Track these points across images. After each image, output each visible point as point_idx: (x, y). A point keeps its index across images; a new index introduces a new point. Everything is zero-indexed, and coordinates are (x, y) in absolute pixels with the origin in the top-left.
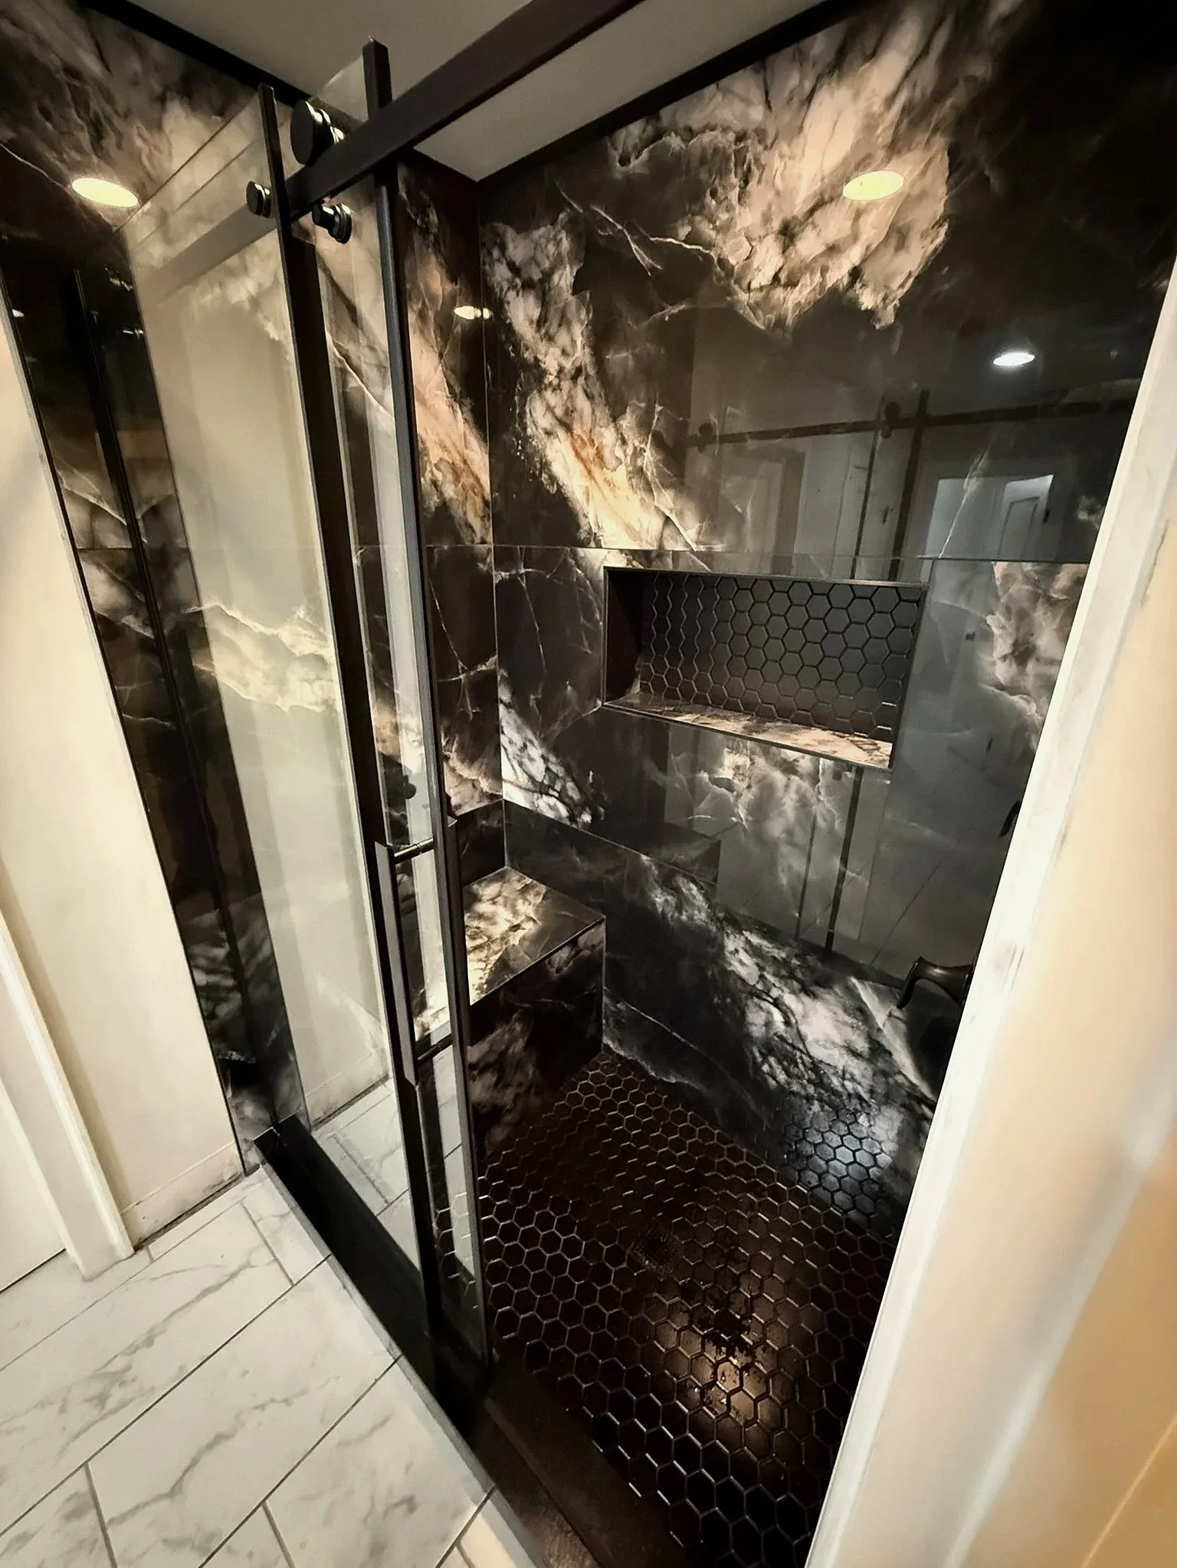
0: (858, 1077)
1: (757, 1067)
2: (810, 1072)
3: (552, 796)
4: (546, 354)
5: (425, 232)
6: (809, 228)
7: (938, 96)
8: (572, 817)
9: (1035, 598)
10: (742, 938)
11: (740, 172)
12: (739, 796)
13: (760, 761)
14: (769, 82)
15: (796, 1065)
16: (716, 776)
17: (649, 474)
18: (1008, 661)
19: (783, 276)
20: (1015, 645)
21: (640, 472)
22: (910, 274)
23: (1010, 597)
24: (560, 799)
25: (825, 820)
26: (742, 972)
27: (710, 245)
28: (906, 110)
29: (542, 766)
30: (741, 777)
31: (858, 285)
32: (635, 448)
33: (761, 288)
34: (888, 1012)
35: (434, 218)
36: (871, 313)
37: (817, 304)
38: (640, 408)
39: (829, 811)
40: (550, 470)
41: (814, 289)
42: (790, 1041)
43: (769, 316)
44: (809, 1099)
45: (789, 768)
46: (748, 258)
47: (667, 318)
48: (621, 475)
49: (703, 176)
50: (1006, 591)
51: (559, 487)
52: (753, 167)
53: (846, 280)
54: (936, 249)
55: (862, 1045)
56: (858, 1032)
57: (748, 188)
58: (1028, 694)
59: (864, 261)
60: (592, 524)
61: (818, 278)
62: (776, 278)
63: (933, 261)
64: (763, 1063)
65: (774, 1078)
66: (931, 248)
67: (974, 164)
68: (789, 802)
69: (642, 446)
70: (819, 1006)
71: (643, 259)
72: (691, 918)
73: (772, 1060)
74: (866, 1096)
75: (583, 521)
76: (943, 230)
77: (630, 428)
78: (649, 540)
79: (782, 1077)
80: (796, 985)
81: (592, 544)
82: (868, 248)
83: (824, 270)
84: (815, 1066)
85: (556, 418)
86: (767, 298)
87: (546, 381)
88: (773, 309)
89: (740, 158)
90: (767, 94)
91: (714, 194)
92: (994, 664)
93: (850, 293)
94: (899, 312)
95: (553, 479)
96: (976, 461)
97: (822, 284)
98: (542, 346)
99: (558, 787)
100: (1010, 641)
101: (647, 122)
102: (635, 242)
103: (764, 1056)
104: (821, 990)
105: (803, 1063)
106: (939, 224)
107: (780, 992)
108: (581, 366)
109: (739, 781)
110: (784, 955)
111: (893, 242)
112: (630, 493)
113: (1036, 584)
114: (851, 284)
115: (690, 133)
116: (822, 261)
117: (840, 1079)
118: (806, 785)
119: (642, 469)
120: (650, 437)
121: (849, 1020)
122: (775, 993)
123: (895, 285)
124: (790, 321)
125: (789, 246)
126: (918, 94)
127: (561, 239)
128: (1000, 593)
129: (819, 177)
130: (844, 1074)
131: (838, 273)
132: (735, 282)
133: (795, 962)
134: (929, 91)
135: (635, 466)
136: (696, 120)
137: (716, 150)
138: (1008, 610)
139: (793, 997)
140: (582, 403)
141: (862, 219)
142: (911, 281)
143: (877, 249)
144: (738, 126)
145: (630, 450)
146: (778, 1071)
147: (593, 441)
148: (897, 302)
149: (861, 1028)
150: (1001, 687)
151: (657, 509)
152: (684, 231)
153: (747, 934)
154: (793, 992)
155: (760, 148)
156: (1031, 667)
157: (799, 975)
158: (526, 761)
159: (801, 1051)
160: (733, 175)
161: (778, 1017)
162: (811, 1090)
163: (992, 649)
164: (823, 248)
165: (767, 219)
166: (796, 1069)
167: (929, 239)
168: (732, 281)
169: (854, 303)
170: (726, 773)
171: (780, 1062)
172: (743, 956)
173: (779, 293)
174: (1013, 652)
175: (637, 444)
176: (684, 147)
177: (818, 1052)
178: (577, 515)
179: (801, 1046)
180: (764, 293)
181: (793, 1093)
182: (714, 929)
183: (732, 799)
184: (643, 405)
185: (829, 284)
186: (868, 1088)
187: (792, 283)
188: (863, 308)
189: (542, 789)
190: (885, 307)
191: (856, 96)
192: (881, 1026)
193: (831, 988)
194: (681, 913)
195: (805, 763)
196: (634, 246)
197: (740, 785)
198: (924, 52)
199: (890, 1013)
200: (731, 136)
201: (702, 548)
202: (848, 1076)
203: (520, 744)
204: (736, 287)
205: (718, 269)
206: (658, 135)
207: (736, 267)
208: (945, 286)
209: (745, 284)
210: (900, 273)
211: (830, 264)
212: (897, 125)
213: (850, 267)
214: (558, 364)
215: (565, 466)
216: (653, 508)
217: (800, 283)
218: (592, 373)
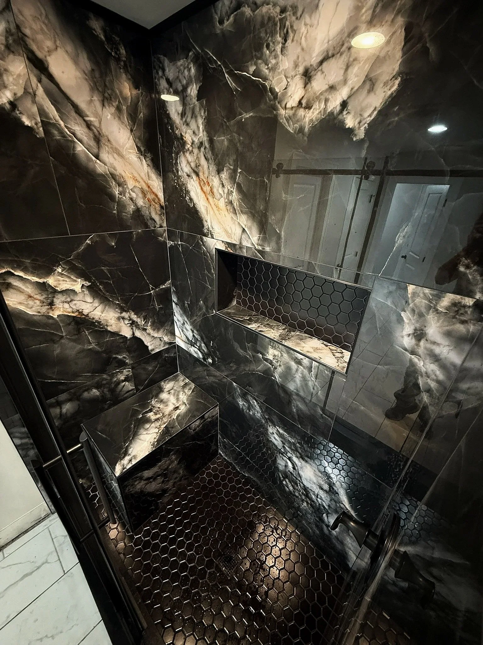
0: (324, 498)
1: (281, 481)
2: (303, 490)
3: (196, 347)
4: (186, 133)
5: (118, 60)
6: (319, 73)
8: (204, 359)
9: (429, 308)
10: (276, 429)
11: (282, 35)
12: (275, 368)
13: (285, 355)
15: (298, 486)
16: (265, 357)
17: (235, 205)
18: (410, 337)
19: (304, 102)
20: (415, 330)
21: (231, 203)
22: (375, 108)
24: (199, 350)
25: (314, 389)
26: (275, 442)
27: (265, 79)
29: (191, 334)
30: (277, 360)
31: (345, 113)
32: (229, 190)
33: (292, 108)
35: (123, 51)
36: (351, 131)
37: (322, 121)
38: (230, 169)
39: (316, 386)
40: (190, 195)
41: (320, 112)
42: (295, 475)
43: (296, 125)
44: (303, 501)
45: (299, 362)
46: (286, 88)
47: (243, 120)
48: (222, 203)
49: (263, 35)
51: (194, 205)
52: (290, 31)
53: (339, 108)
54: (392, 94)
55: (326, 487)
56: (324, 481)
57: (287, 44)
59: (349, 97)
60: (209, 226)
61: (323, 106)
62: (300, 103)
63: (390, 102)
64: (283, 481)
65: (288, 488)
66: (389, 93)
67: (420, 38)
68: (298, 377)
69: (232, 190)
70: (308, 466)
71: (232, 84)
72: (254, 414)
73: (287, 480)
74: (326, 507)
75: (205, 223)
76: (397, 82)
77: (226, 179)
78: (236, 239)
79: (291, 488)
80: (298, 454)
81: (210, 236)
82: (352, 89)
83: (326, 101)
84: (305, 488)
85: (192, 168)
86: (294, 114)
87: (186, 148)
88: (298, 121)
89: (283, 26)
91: (268, 47)
92: (403, 337)
93: (340, 117)
94: (367, 132)
95: (191, 199)
96: (404, 227)
97: (325, 109)
98: (184, 128)
99: (198, 344)
102: (227, 73)
103: (284, 478)
104: (309, 460)
105: (300, 486)
106: (395, 77)
107: (292, 455)
108: (202, 142)
109: (276, 362)
110: (293, 441)
111: (367, 86)
112: (226, 213)
113: (430, 301)
114: (341, 111)
115: (256, 6)
116: (326, 95)
117: (316, 497)
118: (306, 372)
119: (232, 201)
120: (236, 185)
121: (320, 475)
122: (289, 455)
123: (366, 115)
124: (306, 130)
125: (307, 83)
127: (191, 68)
129: (326, 41)
131: (334, 104)
132: (279, 103)
133: (298, 445)
135: (228, 200)
137: (270, 18)
139: (297, 459)
140: (203, 162)
141: (350, 70)
142: (376, 113)
143: (357, 90)
144: (282, 3)
145: (226, 191)
146: (290, 485)
147: (209, 183)
148: (366, 125)
149: (326, 480)
151: (239, 223)
152: (252, 69)
153: (278, 428)
154: (297, 457)
155: (294, 18)
157: (300, 451)
158: (184, 330)
159: (299, 481)
160: (278, 35)
161: (290, 465)
162: (304, 497)
163: (403, 329)
164: (327, 87)
165: (296, 66)
167: (388, 87)
168: (277, 102)
169: (342, 123)
170: (270, 357)
171: (290, 482)
172: (275, 436)
173: (301, 112)
175: (229, 188)
176: (252, 15)
177: (305, 483)
178: (202, 220)
179: (299, 479)
180: (293, 111)
181: (295, 495)
182: (264, 422)
183: (272, 369)
184: (232, 167)
185: (329, 110)
186: (328, 504)
187: (308, 107)
188: (347, 127)
189: (192, 344)
190: (359, 128)
192: (335, 482)
193: (314, 460)
194: (250, 411)
195: (306, 361)
196: (226, 75)
197: (276, 364)
200: (278, 9)
201: (260, 248)
202: (319, 496)
203: (182, 322)
204: (279, 106)
205: (270, 94)
207: (279, 94)
208: (396, 119)
209: (283, 105)
210: (371, 106)
211: (330, 97)
212: (376, 7)
213: (342, 100)
214: (192, 139)
215: (197, 194)
216: (237, 223)
217: (313, 108)
218: (207, 146)
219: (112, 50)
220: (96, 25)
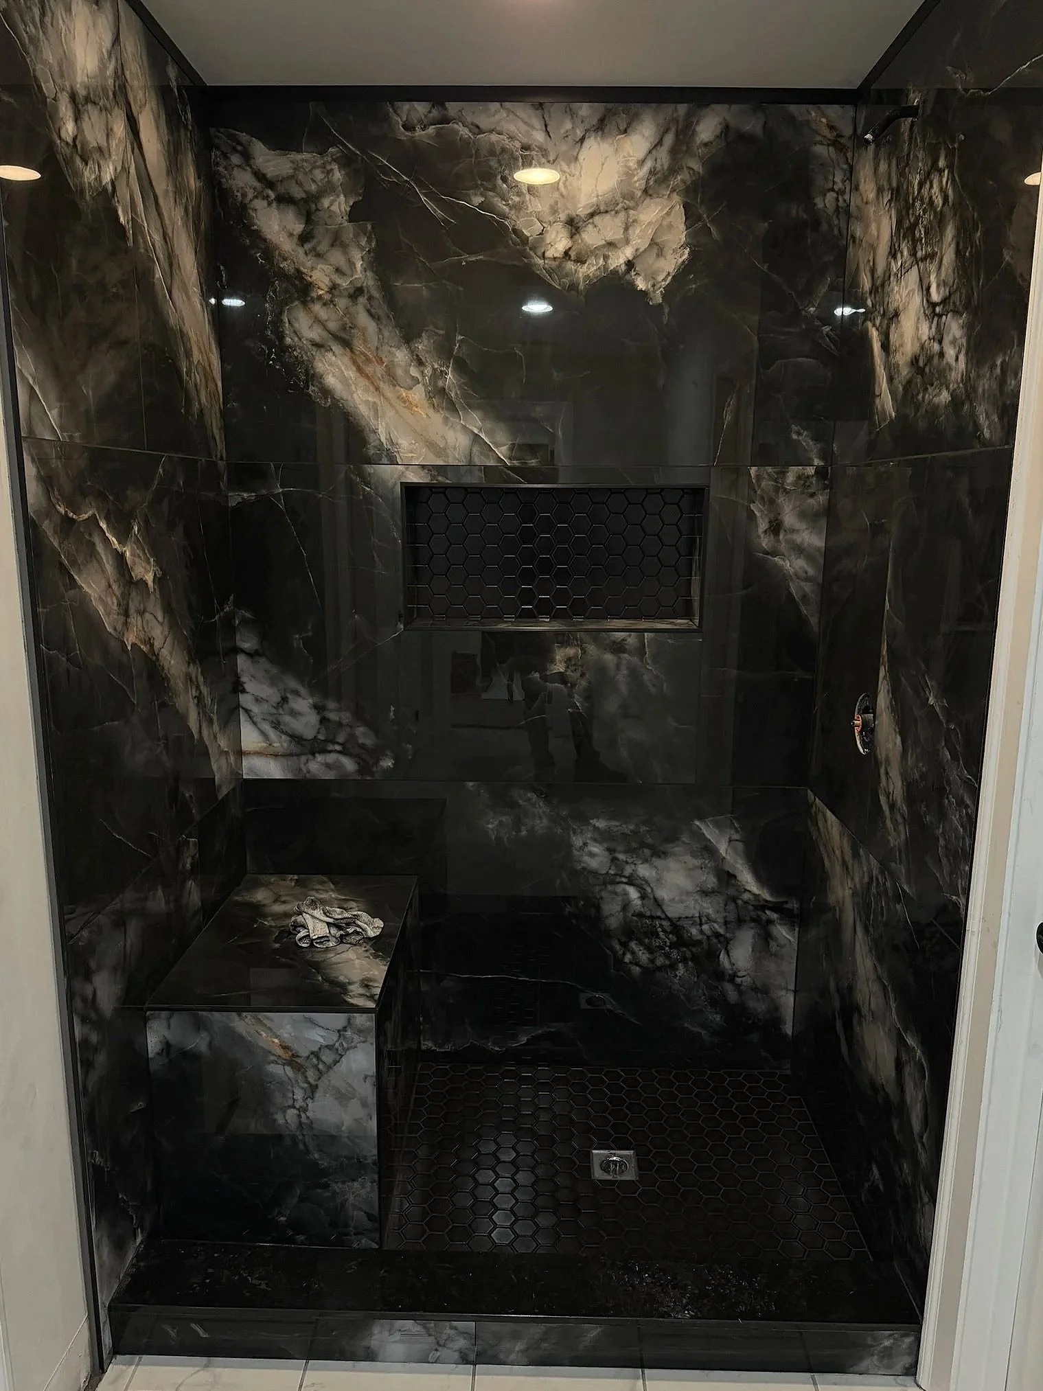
0: (713, 916)
1: (619, 961)
2: (671, 936)
3: (330, 752)
4: (312, 269)
6: (590, 226)
7: (673, 170)
8: (364, 768)
9: (777, 489)
10: (591, 828)
12: (573, 686)
13: (592, 649)
14: (546, 119)
15: (657, 936)
16: (548, 673)
17: (453, 395)
18: (768, 534)
19: (573, 254)
20: (771, 522)
21: (442, 392)
22: (669, 273)
23: (763, 490)
24: (345, 752)
25: (654, 686)
26: (594, 864)
27: (505, 217)
28: (652, 172)
29: (313, 718)
30: (574, 668)
31: (633, 273)
32: (434, 370)
33: (555, 259)
34: (727, 840)
36: (644, 293)
37: (603, 280)
38: (437, 334)
39: (657, 677)
40: (321, 383)
41: (599, 268)
42: (648, 914)
43: (564, 280)
44: (673, 967)
45: (618, 648)
46: (541, 234)
47: (464, 263)
48: (418, 394)
49: (494, 164)
50: (759, 486)
51: (336, 402)
53: (623, 268)
54: (684, 262)
55: (711, 881)
56: (707, 871)
58: (783, 555)
59: (634, 258)
60: (383, 439)
61: (601, 262)
62: (567, 254)
63: (684, 269)
64: (624, 954)
65: (637, 964)
66: (681, 260)
67: (699, 218)
68: (622, 678)
69: (443, 369)
70: (672, 863)
71: (436, 212)
72: (531, 831)
73: (633, 945)
74: (722, 931)
75: (372, 437)
76: (687, 251)
77: (428, 352)
78: (457, 456)
79: (644, 956)
80: (647, 852)
81: (385, 460)
82: (637, 250)
83: (606, 257)
84: (676, 927)
85: (329, 332)
86: (559, 266)
87: (314, 295)
88: (567, 275)
89: (527, 163)
90: (546, 126)
91: (504, 180)
92: (760, 538)
93: (627, 277)
94: (664, 296)
95: (326, 392)
96: (729, 400)
97: (605, 267)
98: (308, 262)
99: (341, 738)
100: (767, 521)
101: (433, 106)
102: (425, 195)
103: (625, 945)
104: (671, 845)
105: (664, 931)
106: (683, 247)
107: (633, 866)
108: (362, 287)
109: (572, 671)
110: (632, 827)
111: (655, 251)
112: (431, 412)
113: (776, 480)
114: (628, 271)
115: (478, 129)
116: (605, 251)
117: (698, 927)
118: (635, 660)
119: (444, 389)
120: (452, 361)
121: (697, 862)
122: (628, 870)
123: (660, 278)
124: (582, 287)
125: (575, 234)
126: (659, 167)
127: (332, 169)
128: (756, 487)
129: (594, 195)
130: (701, 920)
131: (618, 260)
132: (531, 249)
133: (643, 829)
134: (666, 167)
135: (435, 386)
136: (483, 122)
137: (504, 150)
138: (762, 498)
139: (646, 866)
140: (365, 321)
141: (630, 231)
142: (670, 278)
143: (644, 252)
144: (525, 140)
145: (428, 371)
146: (640, 953)
147: (381, 359)
148: (662, 289)
149: (709, 865)
150: (768, 553)
151: (464, 427)
152: (478, 200)
153: (594, 822)
154: (646, 861)
155: (544, 160)
156: (782, 536)
157: (650, 841)
158: (287, 719)
159: (659, 918)
161: (633, 893)
162: (675, 954)
163: (757, 527)
164: (604, 242)
165: (554, 211)
166: (658, 940)
167: (679, 255)
168: (528, 248)
169: (632, 285)
170: (560, 667)
171: (641, 943)
172: (593, 846)
173: (570, 266)
174: (770, 527)
175: (436, 366)
176: (472, 137)
177: (673, 911)
178: (362, 431)
179: (659, 914)
180: (557, 263)
181: (659, 969)
182: (559, 831)
183: (567, 691)
184: (441, 332)
185: (611, 268)
186: (723, 921)
187: (580, 260)
188: (639, 289)
189: (314, 747)
190: (654, 292)
191: (616, 151)
192: (724, 855)
193: (678, 839)
194: (519, 831)
195: (632, 640)
196: (423, 198)
197: (573, 675)
198: (660, 143)
199: (730, 838)
200: (518, 145)
201: (516, 463)
202: (704, 919)
203: (276, 698)
204: (532, 253)
205: (514, 236)
206: (445, 120)
207: (530, 238)
208: (694, 286)
209: (540, 253)
210: (663, 271)
211: (610, 253)
212: (648, 180)
213: (626, 260)
214: (331, 280)
215: (345, 381)
216: (459, 426)
217: (587, 263)
218: (376, 294)
219: (182, 111)
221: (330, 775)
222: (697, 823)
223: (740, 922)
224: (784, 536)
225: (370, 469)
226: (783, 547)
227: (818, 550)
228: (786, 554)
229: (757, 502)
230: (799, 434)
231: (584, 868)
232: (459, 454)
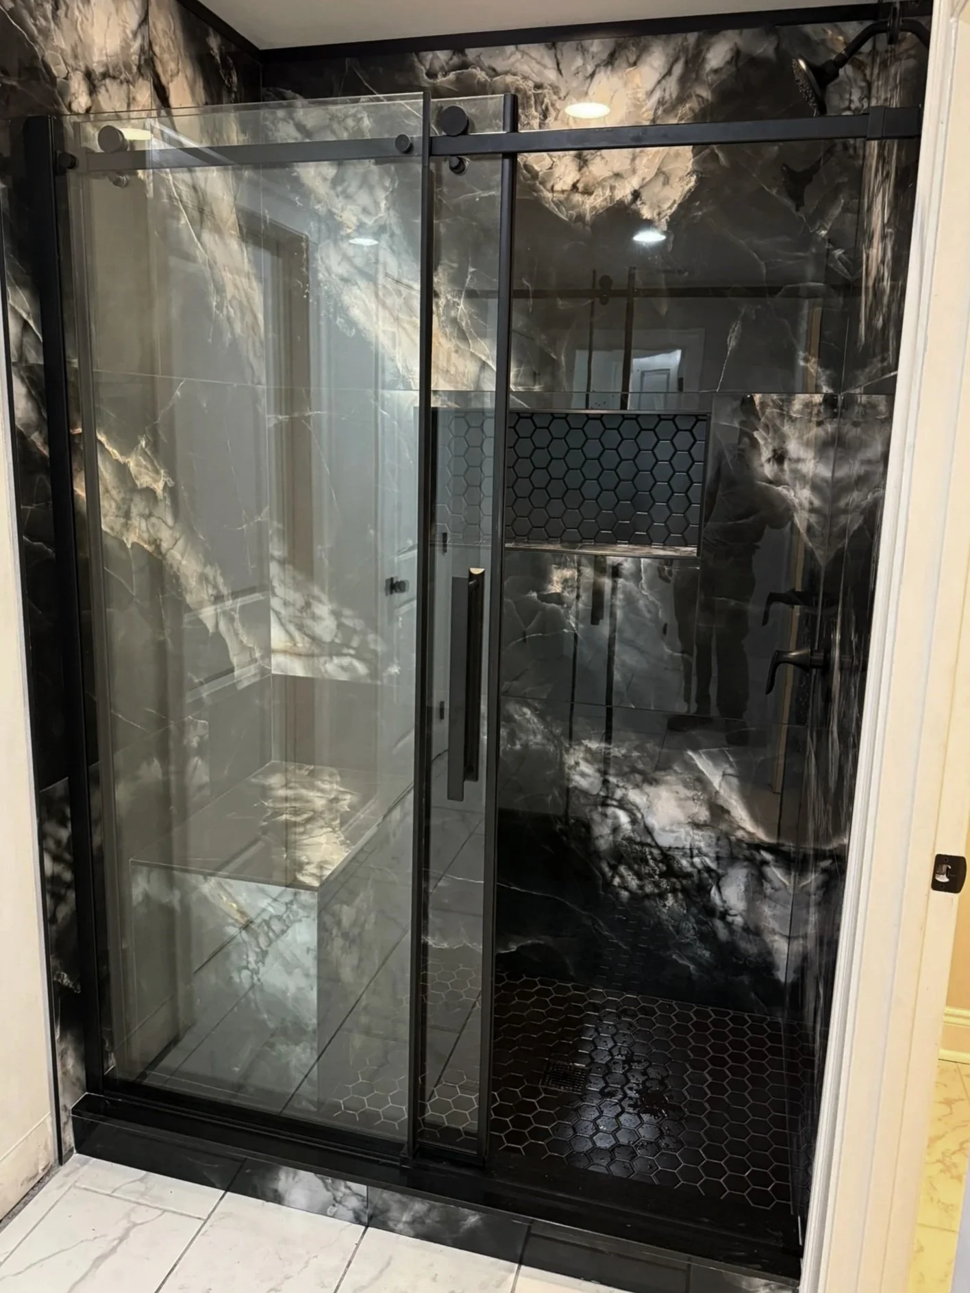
0: (705, 849)
1: (608, 884)
2: (660, 865)
3: (346, 655)
4: (343, 209)
5: (230, 91)
6: (598, 159)
7: (681, 99)
8: (374, 673)
9: (782, 417)
10: (583, 748)
11: (539, 109)
12: (569, 607)
13: (588, 572)
14: (559, 57)
15: (647, 863)
16: (545, 593)
17: (464, 324)
18: (771, 463)
19: (580, 186)
20: (774, 451)
21: (454, 321)
22: (675, 202)
23: (767, 418)
24: (358, 657)
25: (649, 612)
26: (583, 783)
28: (661, 102)
29: (331, 623)
30: (570, 589)
31: (639, 202)
32: (448, 301)
33: (563, 192)
34: (721, 773)
35: (235, 79)
36: (649, 222)
37: (609, 210)
38: (453, 268)
39: (653, 603)
40: (347, 315)
41: (606, 199)
42: (638, 839)
43: (571, 212)
44: (662, 896)
45: (614, 572)
46: (551, 168)
47: (477, 199)
50: (763, 413)
51: (359, 332)
52: (550, 108)
53: (630, 197)
54: (690, 190)
55: (703, 814)
56: (699, 803)
57: (547, 121)
58: (788, 484)
59: (641, 188)
60: (399, 365)
61: (608, 193)
62: (574, 187)
63: (689, 197)
64: (613, 877)
65: (626, 889)
66: (687, 188)
68: (618, 602)
69: (455, 300)
70: (662, 791)
73: (622, 869)
74: (713, 865)
75: (388, 364)
76: (694, 178)
78: (466, 383)
79: (633, 883)
80: (638, 777)
82: (643, 179)
83: (612, 188)
84: (666, 856)
85: (356, 267)
86: (567, 199)
87: (343, 233)
88: (573, 208)
89: (539, 100)
90: (558, 64)
93: (633, 207)
94: (671, 223)
95: (351, 323)
96: (733, 326)
97: (611, 198)
98: (339, 203)
99: (355, 643)
100: (770, 449)
101: (454, 54)
103: (614, 868)
104: (663, 773)
105: (654, 859)
106: (689, 174)
107: (624, 791)
108: (385, 224)
109: (568, 592)
110: (623, 751)
111: (661, 179)
113: (781, 408)
114: (634, 201)
115: (494, 72)
116: (612, 182)
117: (689, 859)
118: (631, 585)
119: (457, 320)
120: (464, 293)
121: (690, 793)
122: (619, 794)
123: (666, 206)
124: (588, 217)
125: (583, 167)
126: (667, 97)
127: (362, 118)
128: (760, 414)
130: (691, 852)
131: (624, 192)
132: (540, 184)
133: (635, 754)
134: (674, 96)
135: (448, 316)
136: (500, 65)
137: (518, 89)
138: (766, 426)
139: (637, 791)
140: (387, 257)
141: (637, 162)
142: (676, 206)
143: (650, 181)
144: (538, 80)
146: (629, 878)
148: (667, 217)
149: (702, 798)
151: (473, 355)
153: (586, 742)
154: (637, 786)
155: (555, 97)
156: (786, 466)
157: (640, 766)
158: (309, 622)
159: (649, 845)
160: (533, 109)
161: (624, 818)
162: (664, 884)
164: (611, 174)
166: (647, 868)
167: (685, 182)
168: (537, 183)
169: (637, 213)
170: (556, 588)
171: (630, 868)
172: (585, 767)
173: (577, 198)
174: (774, 457)
175: (449, 297)
176: (489, 80)
177: (665, 840)
178: (382, 359)
179: (649, 840)
180: (565, 195)
181: (647, 896)
182: (552, 749)
183: (562, 611)
184: (455, 265)
185: (618, 198)
186: (714, 855)
187: (588, 192)
188: (644, 217)
189: (334, 650)
190: (660, 220)
191: (625, 84)
192: (718, 788)
193: (670, 768)
194: (514, 744)
195: (628, 565)
197: (569, 596)
198: (669, 73)
199: (724, 772)
200: (531, 84)
201: (521, 388)
202: (695, 852)
203: (301, 602)
204: (541, 187)
205: (524, 171)
206: (464, 65)
207: (540, 173)
208: (700, 213)
209: (549, 186)
210: (668, 199)
211: (617, 184)
212: (656, 109)
213: (633, 189)
214: (359, 220)
215: (367, 312)
216: (468, 354)
217: (595, 194)
218: (398, 231)
219: (225, 76)
220: (214, 43)
221: (344, 677)
222: (690, 753)
223: (733, 859)
224: (789, 465)
225: (387, 394)
226: (787, 476)
227: (824, 480)
228: (790, 483)
229: (761, 430)
230: (806, 360)
231: (576, 788)
232: (468, 380)
